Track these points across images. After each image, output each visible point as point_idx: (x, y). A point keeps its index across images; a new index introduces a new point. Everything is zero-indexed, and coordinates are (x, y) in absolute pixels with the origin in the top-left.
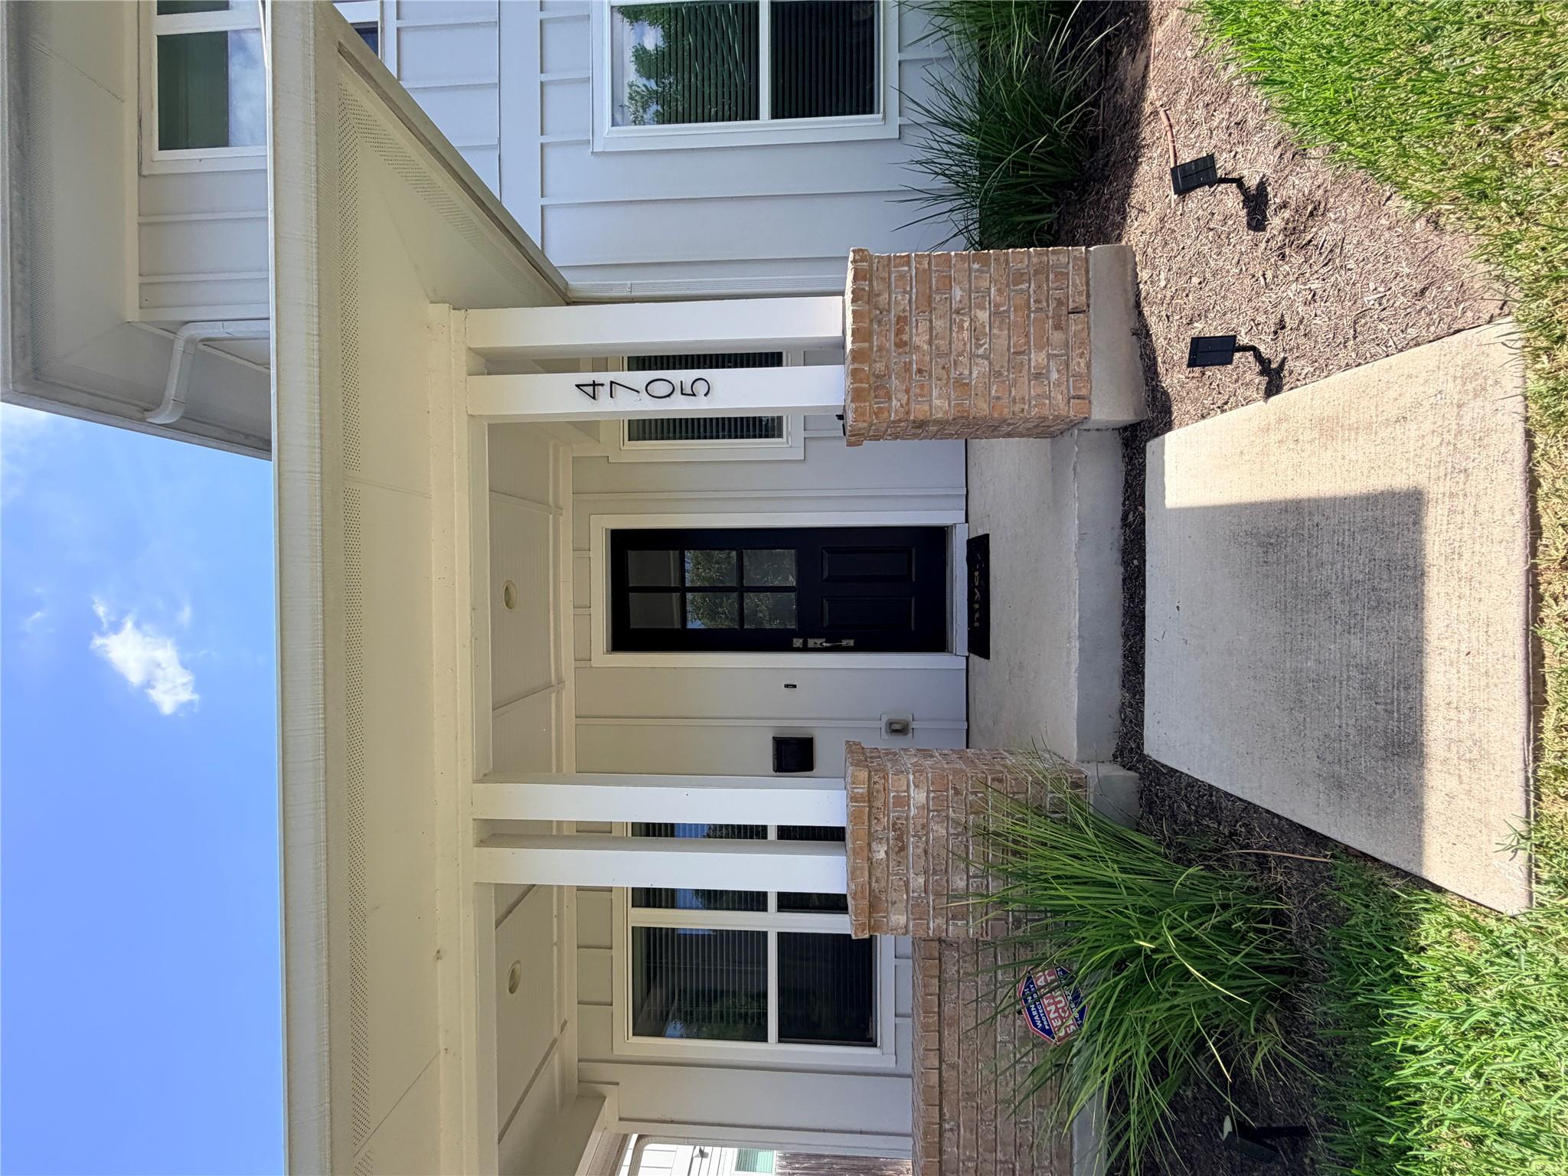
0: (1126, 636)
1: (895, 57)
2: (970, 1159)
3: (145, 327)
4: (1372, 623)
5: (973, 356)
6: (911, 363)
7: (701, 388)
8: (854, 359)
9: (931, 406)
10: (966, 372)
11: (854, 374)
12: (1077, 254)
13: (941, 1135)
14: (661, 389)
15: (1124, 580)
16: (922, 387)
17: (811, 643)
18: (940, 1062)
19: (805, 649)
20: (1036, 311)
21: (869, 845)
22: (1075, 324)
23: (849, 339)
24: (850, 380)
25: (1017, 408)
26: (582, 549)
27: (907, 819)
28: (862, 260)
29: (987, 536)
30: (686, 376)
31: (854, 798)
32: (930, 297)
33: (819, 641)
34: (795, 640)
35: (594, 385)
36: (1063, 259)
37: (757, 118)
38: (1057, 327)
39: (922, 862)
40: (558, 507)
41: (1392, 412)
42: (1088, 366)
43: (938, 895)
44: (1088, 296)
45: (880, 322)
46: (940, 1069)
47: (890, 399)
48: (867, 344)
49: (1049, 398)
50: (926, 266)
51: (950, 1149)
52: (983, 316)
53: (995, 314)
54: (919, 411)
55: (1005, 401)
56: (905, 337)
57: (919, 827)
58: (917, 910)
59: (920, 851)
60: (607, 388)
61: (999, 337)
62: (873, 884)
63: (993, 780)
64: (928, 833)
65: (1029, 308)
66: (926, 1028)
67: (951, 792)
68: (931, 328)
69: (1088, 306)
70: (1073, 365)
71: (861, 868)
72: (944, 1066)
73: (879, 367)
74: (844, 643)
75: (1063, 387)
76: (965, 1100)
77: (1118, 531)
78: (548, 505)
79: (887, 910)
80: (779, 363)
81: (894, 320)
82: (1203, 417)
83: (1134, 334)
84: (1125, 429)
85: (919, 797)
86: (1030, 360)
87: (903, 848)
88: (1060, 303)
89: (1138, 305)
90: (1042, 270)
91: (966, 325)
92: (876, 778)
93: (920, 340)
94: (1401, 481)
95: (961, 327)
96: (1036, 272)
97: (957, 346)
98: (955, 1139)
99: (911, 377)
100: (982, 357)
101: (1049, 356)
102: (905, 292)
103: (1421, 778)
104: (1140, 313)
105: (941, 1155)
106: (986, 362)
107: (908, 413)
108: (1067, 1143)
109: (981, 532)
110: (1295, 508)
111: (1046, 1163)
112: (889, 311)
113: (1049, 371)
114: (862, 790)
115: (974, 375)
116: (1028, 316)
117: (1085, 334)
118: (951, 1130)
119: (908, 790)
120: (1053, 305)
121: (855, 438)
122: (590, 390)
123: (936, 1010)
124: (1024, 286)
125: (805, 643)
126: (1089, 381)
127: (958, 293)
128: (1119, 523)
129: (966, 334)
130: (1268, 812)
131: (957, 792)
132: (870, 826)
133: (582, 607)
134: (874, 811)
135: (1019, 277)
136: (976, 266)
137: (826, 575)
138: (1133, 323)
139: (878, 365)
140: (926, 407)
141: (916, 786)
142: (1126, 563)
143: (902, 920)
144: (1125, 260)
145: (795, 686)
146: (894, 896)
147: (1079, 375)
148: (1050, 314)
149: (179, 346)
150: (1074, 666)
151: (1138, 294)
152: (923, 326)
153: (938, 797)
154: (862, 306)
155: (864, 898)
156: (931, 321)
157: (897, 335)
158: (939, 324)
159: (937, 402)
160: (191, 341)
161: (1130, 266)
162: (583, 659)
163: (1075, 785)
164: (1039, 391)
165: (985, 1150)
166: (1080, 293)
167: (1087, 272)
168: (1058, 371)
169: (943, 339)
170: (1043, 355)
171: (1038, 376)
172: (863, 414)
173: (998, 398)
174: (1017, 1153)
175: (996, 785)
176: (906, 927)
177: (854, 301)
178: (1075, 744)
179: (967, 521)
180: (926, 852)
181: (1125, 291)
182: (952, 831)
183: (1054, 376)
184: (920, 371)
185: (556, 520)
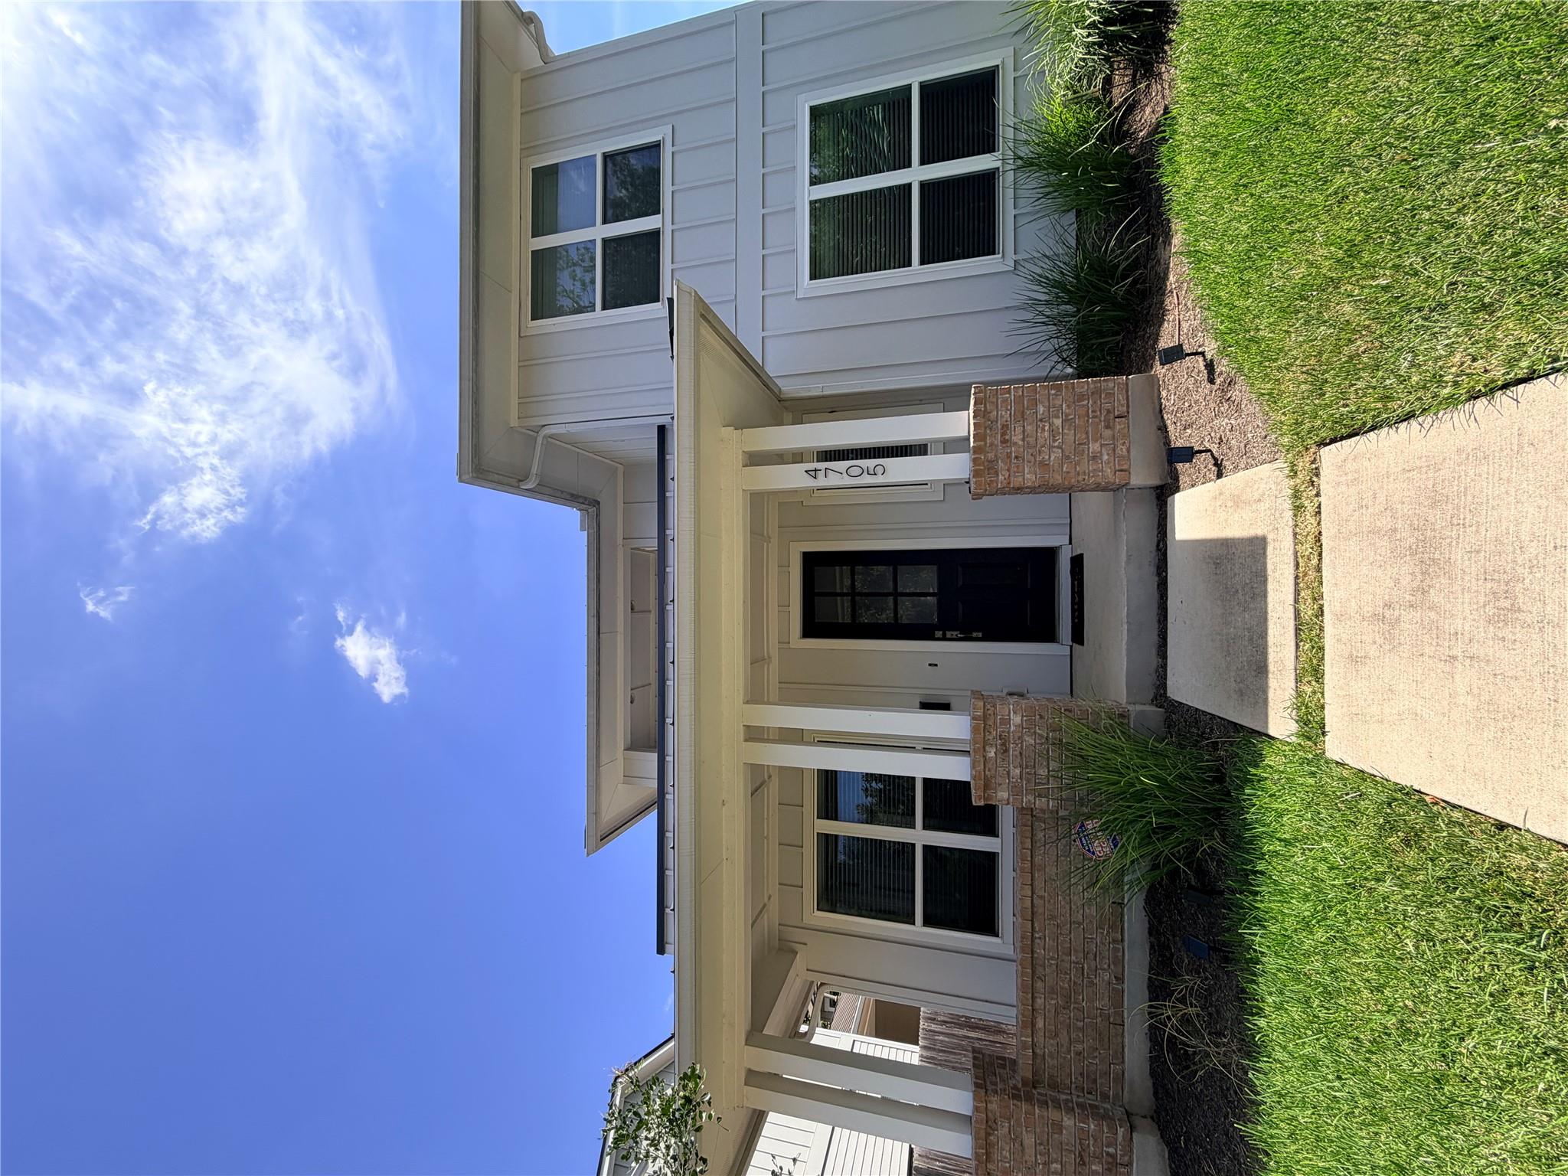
0: (1159, 621)
1: (1011, 212)
2: (1052, 958)
3: (520, 429)
4: (1251, 606)
5: (1051, 447)
6: (1011, 453)
7: (880, 470)
8: (974, 452)
9: (1024, 479)
10: (1047, 457)
11: (975, 461)
12: (1120, 381)
13: (1032, 941)
14: (855, 471)
15: (1158, 585)
16: (1018, 467)
17: (949, 634)
18: (1032, 894)
19: (944, 638)
20: (1093, 417)
21: (984, 747)
22: (1119, 425)
23: (972, 440)
24: (972, 465)
25: (1080, 478)
26: (784, 566)
27: (1009, 732)
28: (979, 393)
29: (1082, 555)
30: (870, 463)
31: (974, 718)
32: (1023, 412)
33: (955, 633)
34: (936, 632)
35: (816, 470)
36: (1111, 385)
37: (910, 265)
38: (1107, 427)
39: (1019, 760)
40: (769, 537)
41: (1256, 497)
42: (1128, 451)
43: (1028, 781)
44: (1128, 407)
45: (991, 429)
46: (1032, 897)
47: (998, 475)
48: (983, 443)
49: (1102, 471)
50: (1021, 393)
51: (1040, 952)
52: (1058, 422)
53: (1065, 421)
54: (1017, 481)
55: (1072, 474)
56: (1007, 437)
57: (1016, 738)
58: (1016, 790)
59: (1017, 753)
60: (823, 472)
61: (1068, 435)
62: (987, 772)
63: (1065, 710)
64: (1022, 743)
65: (1088, 416)
66: (1023, 870)
67: (1038, 717)
68: (1024, 432)
69: (1128, 413)
70: (1118, 451)
71: (979, 761)
72: (1035, 896)
73: (991, 456)
74: (975, 635)
75: (1112, 464)
76: (1049, 919)
77: (1154, 554)
78: (763, 536)
79: (995, 789)
80: (925, 453)
81: (1000, 427)
82: (1193, 486)
83: (1159, 429)
84: (1157, 488)
85: (1016, 719)
86: (1089, 448)
87: (1006, 751)
88: (1109, 411)
89: (1161, 411)
90: (1097, 392)
91: (1047, 428)
92: (989, 707)
93: (1017, 438)
94: (1260, 532)
95: (1043, 430)
96: (1093, 393)
97: (1041, 441)
98: (1042, 944)
99: (1011, 461)
100: (1058, 447)
101: (1102, 445)
102: (1007, 410)
103: (1267, 683)
104: (1162, 417)
105: (1033, 952)
106: (1060, 451)
107: (1009, 483)
108: (1120, 954)
109: (1079, 552)
110: (1226, 544)
111: (1106, 966)
112: (997, 422)
113: (1101, 455)
114: (979, 713)
115: (1052, 459)
116: (1088, 421)
117: (1126, 429)
118: (1040, 938)
119: (1009, 715)
120: (1104, 413)
121: (977, 497)
122: (813, 473)
123: (1029, 859)
124: (1085, 402)
125: (944, 634)
126: (1129, 459)
127: (1041, 409)
128: (1154, 548)
129: (1046, 434)
130: (1219, 717)
131: (1041, 717)
132: (984, 736)
133: (784, 605)
134: (988, 727)
135: (1082, 397)
136: (1053, 392)
137: (960, 583)
138: (1159, 423)
139: (990, 455)
140: (1020, 479)
141: (1015, 713)
142: (1159, 574)
143: (1005, 795)
144: (1153, 383)
145: (936, 665)
146: (999, 780)
147: (1123, 456)
148: (1103, 419)
149: (539, 441)
150: (1124, 642)
151: (1161, 404)
152: (1019, 430)
153: (1029, 720)
154: (980, 420)
155: (980, 779)
156: (1024, 427)
157: (1002, 436)
158: (1029, 428)
159: (1027, 476)
160: (545, 437)
161: (1156, 387)
162: (784, 642)
163: (1121, 716)
164: (1095, 467)
165: (1063, 953)
166: (1122, 406)
167: (1127, 391)
168: (1108, 454)
169: (1031, 437)
170: (1098, 445)
171: (1094, 458)
172: (980, 485)
173: (1068, 472)
174: (1085, 957)
175: (1067, 713)
176: (1008, 800)
177: (974, 417)
178: (1125, 692)
179: (1070, 543)
180: (1021, 754)
181: (1153, 403)
182: (1038, 741)
183: (1105, 457)
184: (1016, 457)
185: (768, 545)
